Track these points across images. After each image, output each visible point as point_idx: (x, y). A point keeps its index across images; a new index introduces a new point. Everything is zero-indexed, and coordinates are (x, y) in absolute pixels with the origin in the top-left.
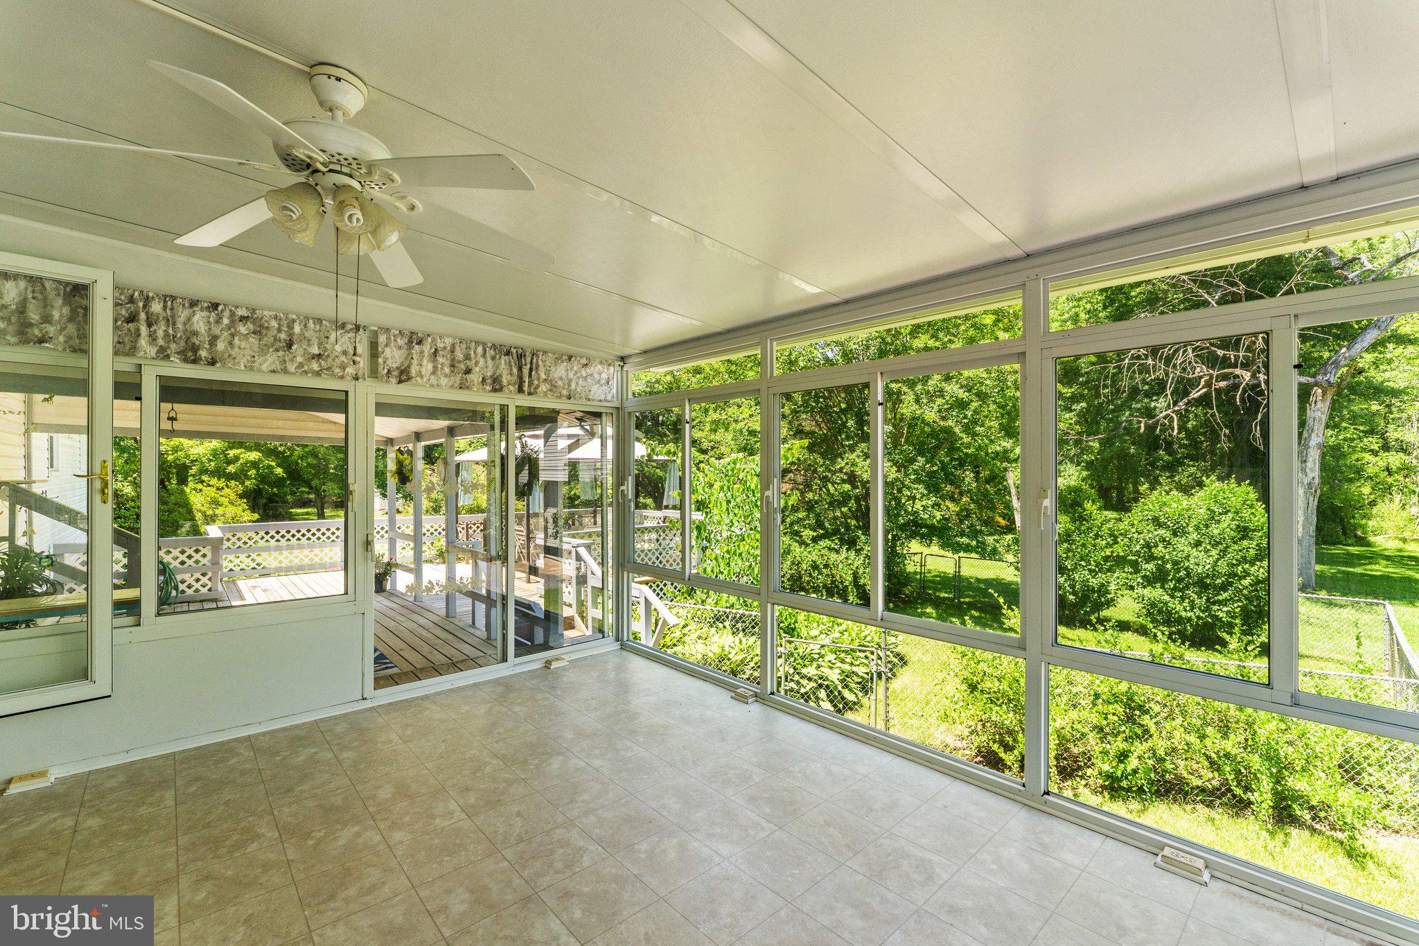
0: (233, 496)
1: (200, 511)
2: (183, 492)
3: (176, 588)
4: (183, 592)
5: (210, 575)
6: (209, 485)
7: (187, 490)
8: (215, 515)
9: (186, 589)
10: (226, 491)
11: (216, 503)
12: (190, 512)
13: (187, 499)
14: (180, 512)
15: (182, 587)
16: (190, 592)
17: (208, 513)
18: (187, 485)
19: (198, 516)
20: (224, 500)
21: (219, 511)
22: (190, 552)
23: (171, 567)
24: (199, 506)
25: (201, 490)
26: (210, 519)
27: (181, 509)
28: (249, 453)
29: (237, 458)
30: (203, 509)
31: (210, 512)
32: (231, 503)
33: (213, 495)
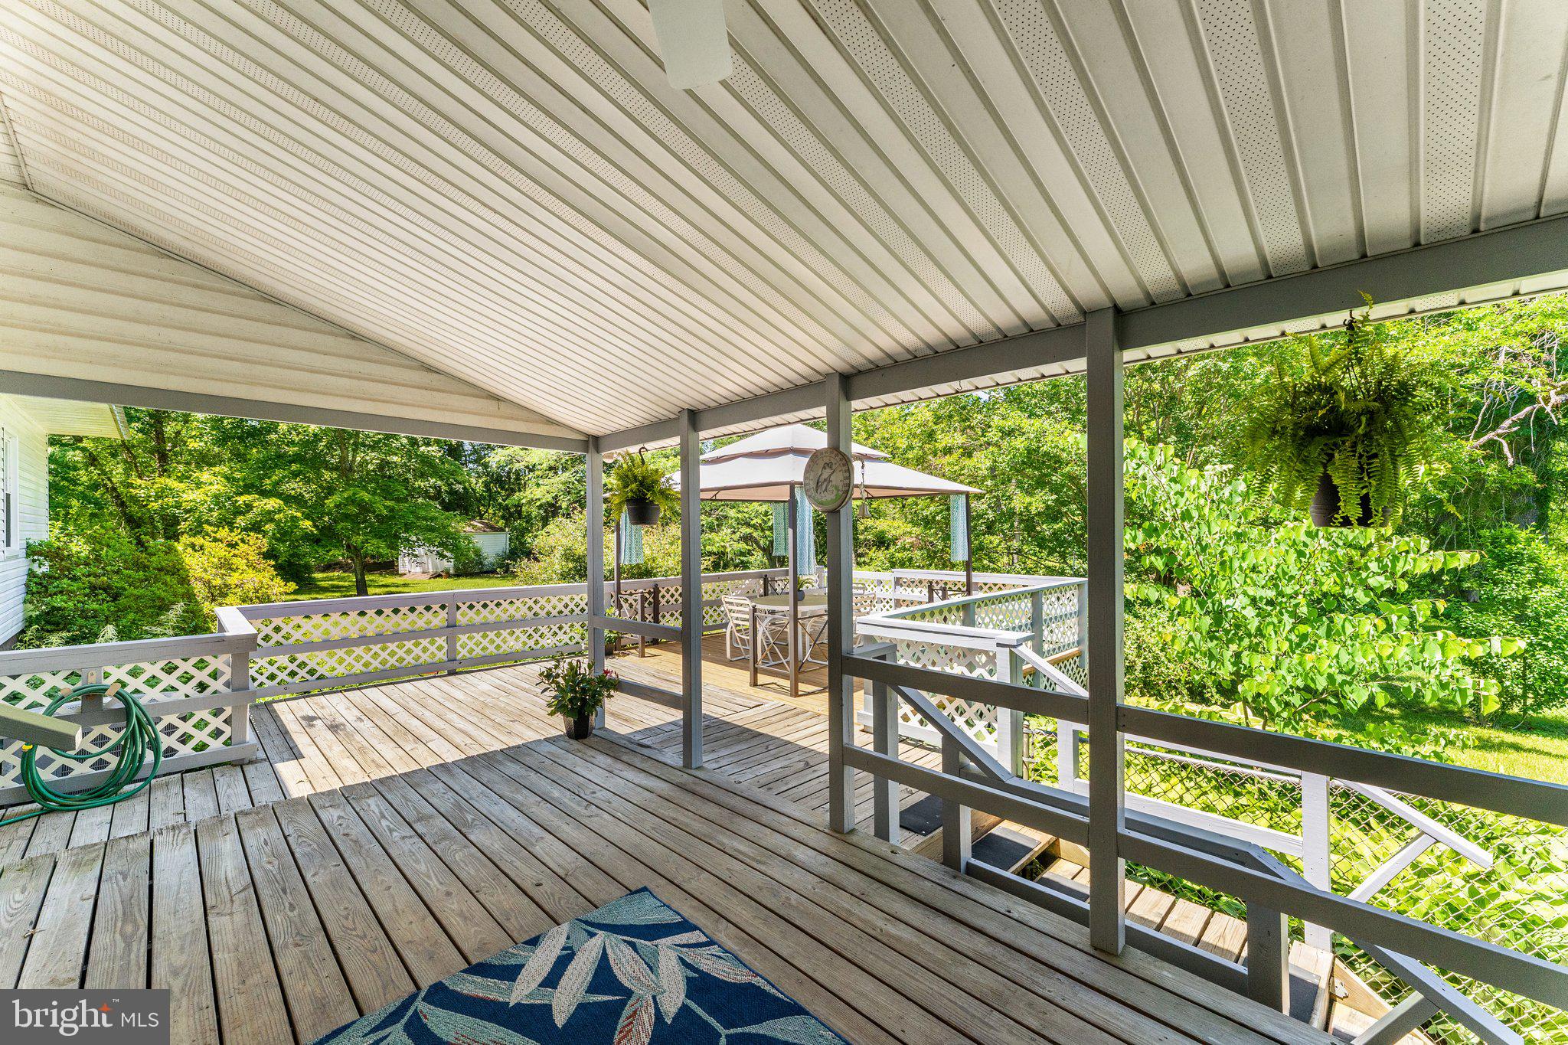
0: (253, 557)
1: (201, 579)
2: (170, 550)
3: (154, 745)
4: (170, 751)
5: (228, 711)
6: (215, 540)
7: (179, 547)
8: (227, 586)
9: (177, 746)
10: (242, 547)
11: (226, 566)
12: (184, 581)
13: (180, 562)
14: (165, 583)
15: (166, 742)
16: (185, 751)
17: (214, 583)
18: (178, 540)
19: (198, 589)
20: (240, 563)
21: (234, 579)
22: (187, 667)
23: (143, 701)
24: (199, 573)
25: (202, 548)
26: (218, 594)
27: (168, 578)
28: (265, 501)
29: (249, 507)
30: (207, 577)
31: (218, 582)
32: (250, 565)
33: (222, 553)
